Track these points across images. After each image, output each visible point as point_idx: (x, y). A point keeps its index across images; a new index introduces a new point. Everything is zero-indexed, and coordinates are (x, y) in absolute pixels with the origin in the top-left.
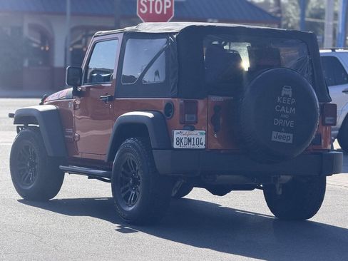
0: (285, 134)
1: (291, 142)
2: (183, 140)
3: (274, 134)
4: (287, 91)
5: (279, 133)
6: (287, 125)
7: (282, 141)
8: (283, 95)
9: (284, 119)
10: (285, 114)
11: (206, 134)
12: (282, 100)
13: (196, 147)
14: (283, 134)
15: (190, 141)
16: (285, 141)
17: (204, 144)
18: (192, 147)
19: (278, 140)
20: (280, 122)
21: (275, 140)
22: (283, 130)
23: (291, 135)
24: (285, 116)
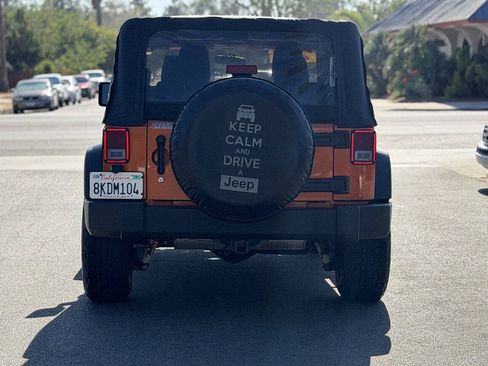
0: (243, 179)
1: (255, 190)
2: (105, 187)
3: (224, 179)
4: (246, 113)
5: (233, 178)
6: (248, 166)
7: (239, 189)
8: (238, 119)
9: (241, 156)
10: (244, 148)
11: (145, 178)
12: (237, 127)
13: (127, 196)
14: (240, 179)
15: (117, 187)
16: (245, 190)
17: (141, 191)
18: (120, 197)
19: (231, 188)
20: (235, 161)
21: (226, 188)
22: (241, 172)
23: (256, 182)
24: (243, 152)
